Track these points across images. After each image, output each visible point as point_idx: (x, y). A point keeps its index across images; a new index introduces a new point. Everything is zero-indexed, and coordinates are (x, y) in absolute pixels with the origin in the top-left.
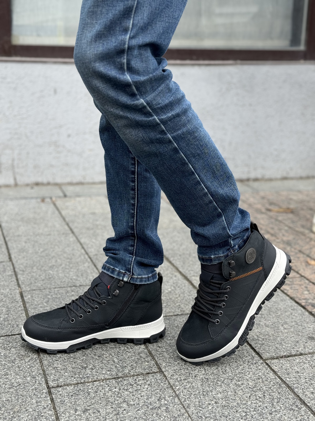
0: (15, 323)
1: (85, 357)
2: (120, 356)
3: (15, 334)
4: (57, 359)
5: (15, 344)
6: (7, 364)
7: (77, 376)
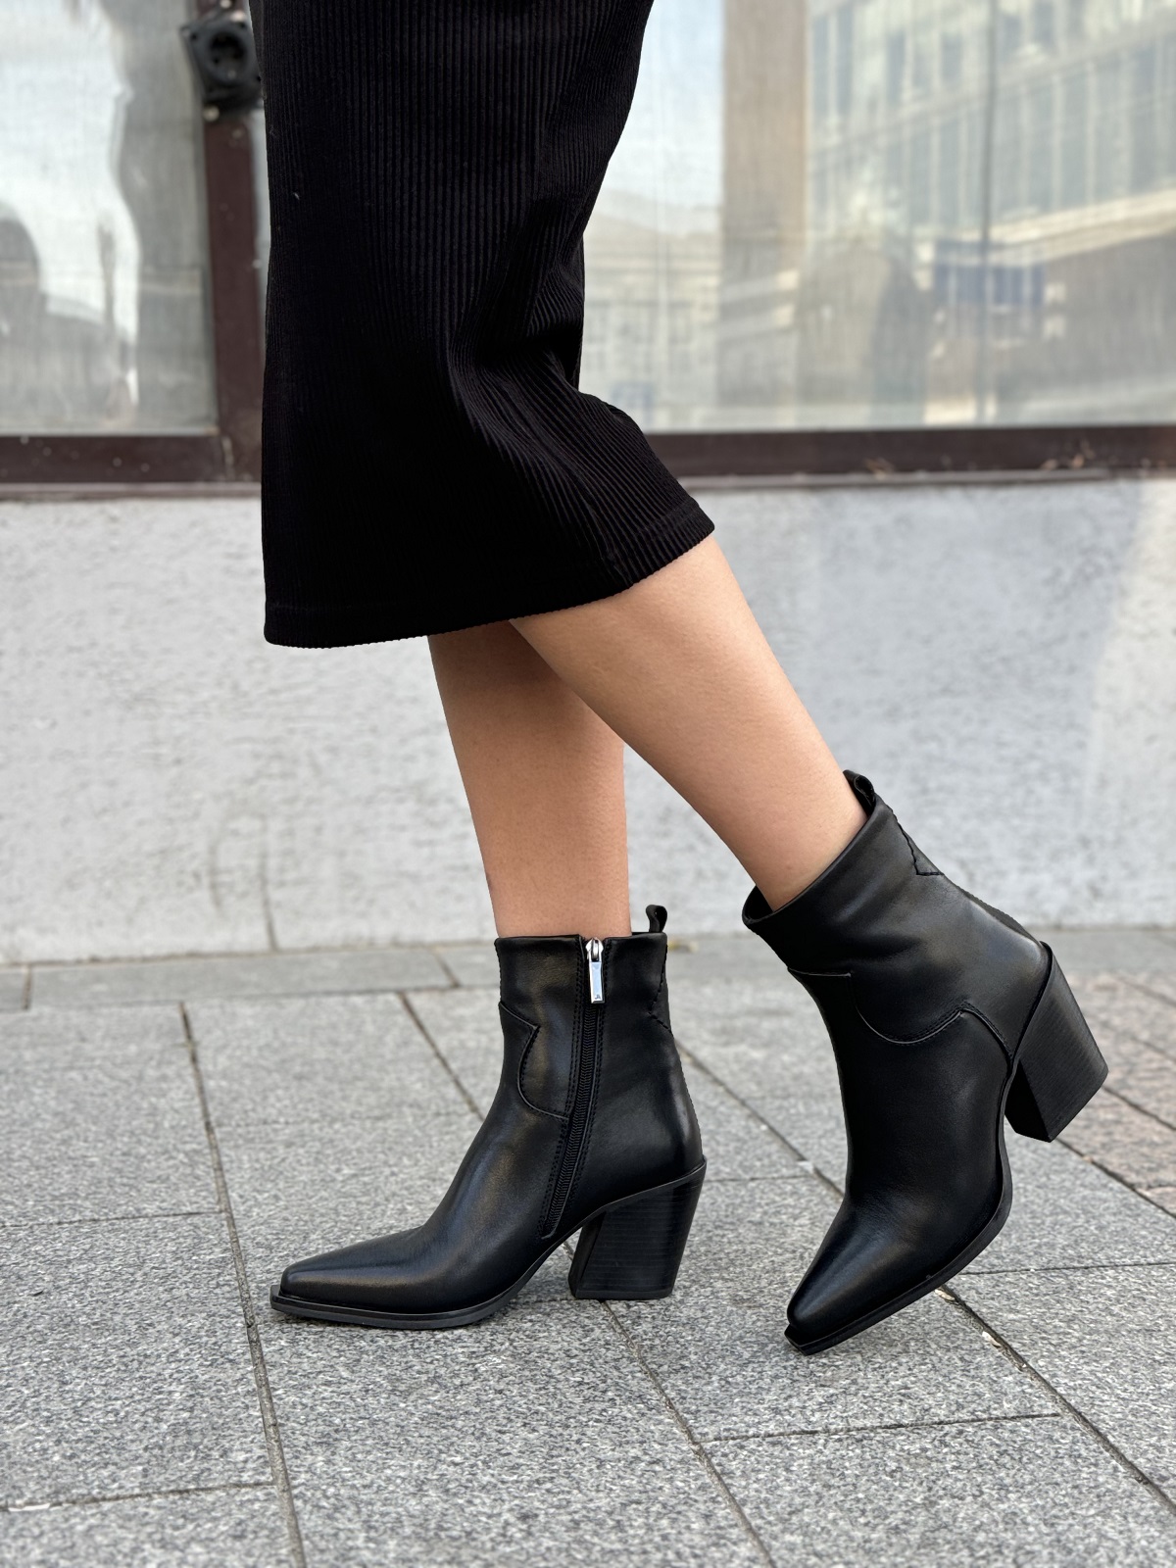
0: (217, 1444)
3: (210, 1485)
5: (209, 1525)
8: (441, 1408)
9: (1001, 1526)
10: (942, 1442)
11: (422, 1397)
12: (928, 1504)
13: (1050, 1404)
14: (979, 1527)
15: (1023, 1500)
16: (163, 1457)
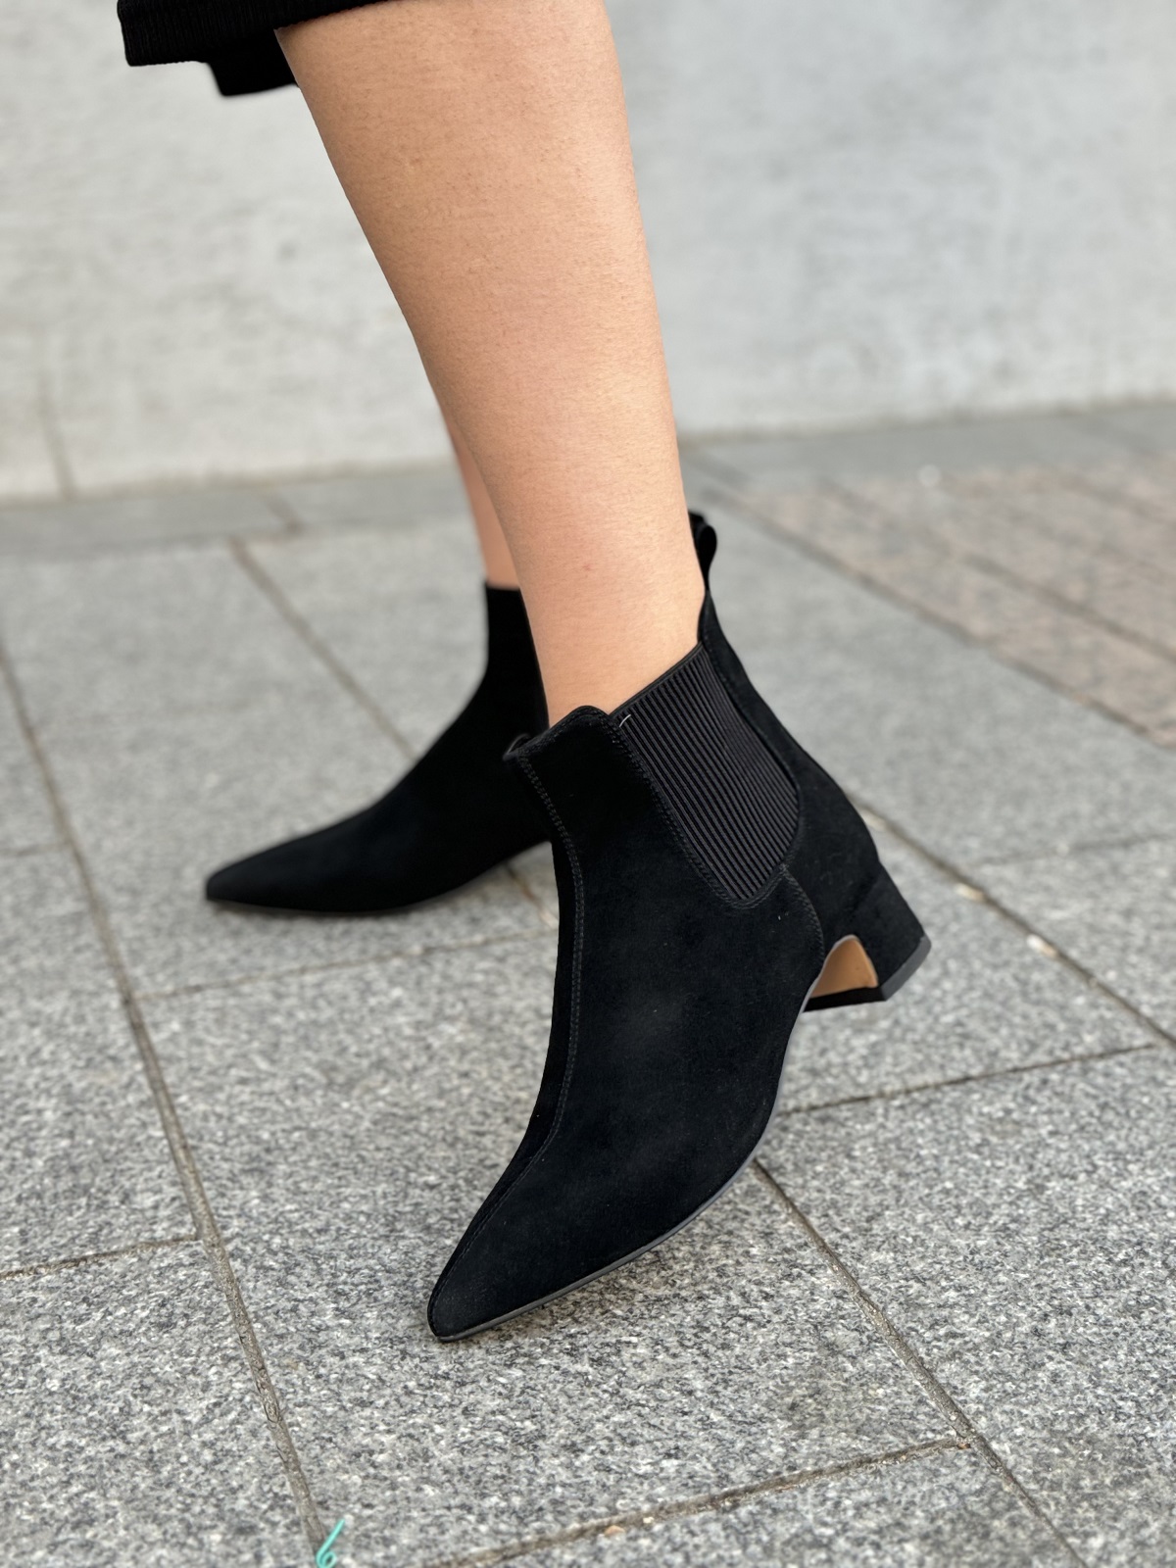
0: (114, 1184)
1: (518, 1373)
2: (712, 1349)
3: (114, 1248)
4: (365, 1395)
5: (122, 1311)
6: (81, 1449)
7: (494, 1500)
8: (396, 1105)
9: (1133, 1214)
10: (1026, 1098)
11: (368, 1090)
12: (1037, 1189)
13: (1139, 1031)
14: (1107, 1216)
15: (1149, 1172)
16: (44, 1209)
